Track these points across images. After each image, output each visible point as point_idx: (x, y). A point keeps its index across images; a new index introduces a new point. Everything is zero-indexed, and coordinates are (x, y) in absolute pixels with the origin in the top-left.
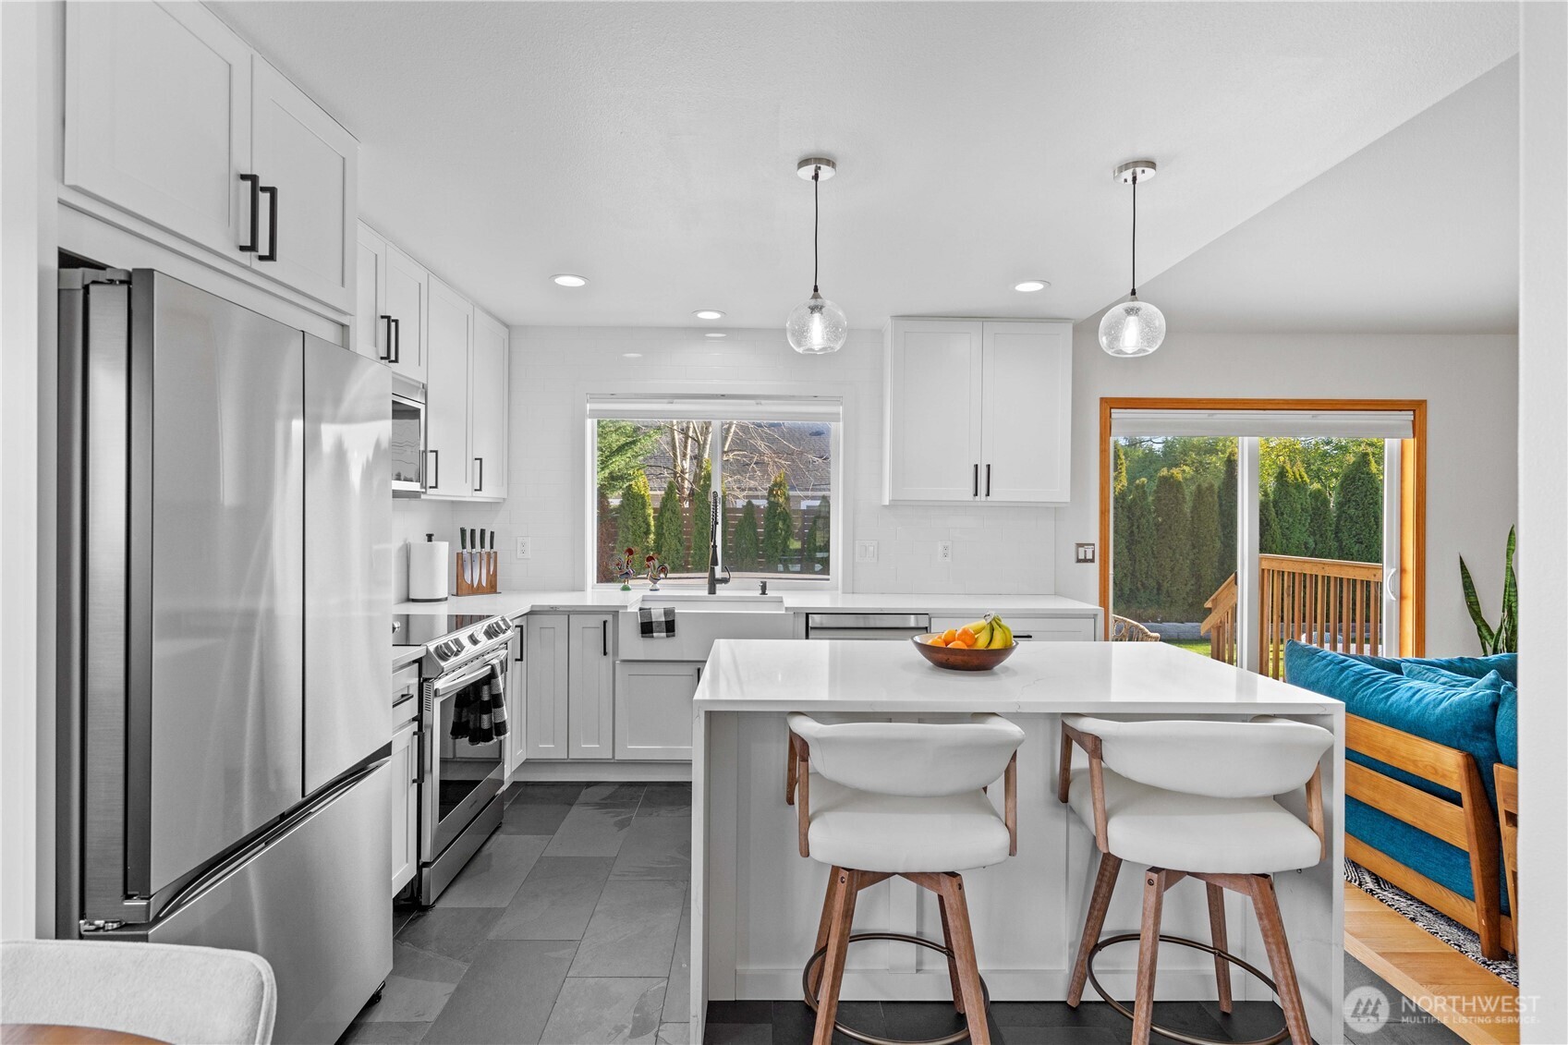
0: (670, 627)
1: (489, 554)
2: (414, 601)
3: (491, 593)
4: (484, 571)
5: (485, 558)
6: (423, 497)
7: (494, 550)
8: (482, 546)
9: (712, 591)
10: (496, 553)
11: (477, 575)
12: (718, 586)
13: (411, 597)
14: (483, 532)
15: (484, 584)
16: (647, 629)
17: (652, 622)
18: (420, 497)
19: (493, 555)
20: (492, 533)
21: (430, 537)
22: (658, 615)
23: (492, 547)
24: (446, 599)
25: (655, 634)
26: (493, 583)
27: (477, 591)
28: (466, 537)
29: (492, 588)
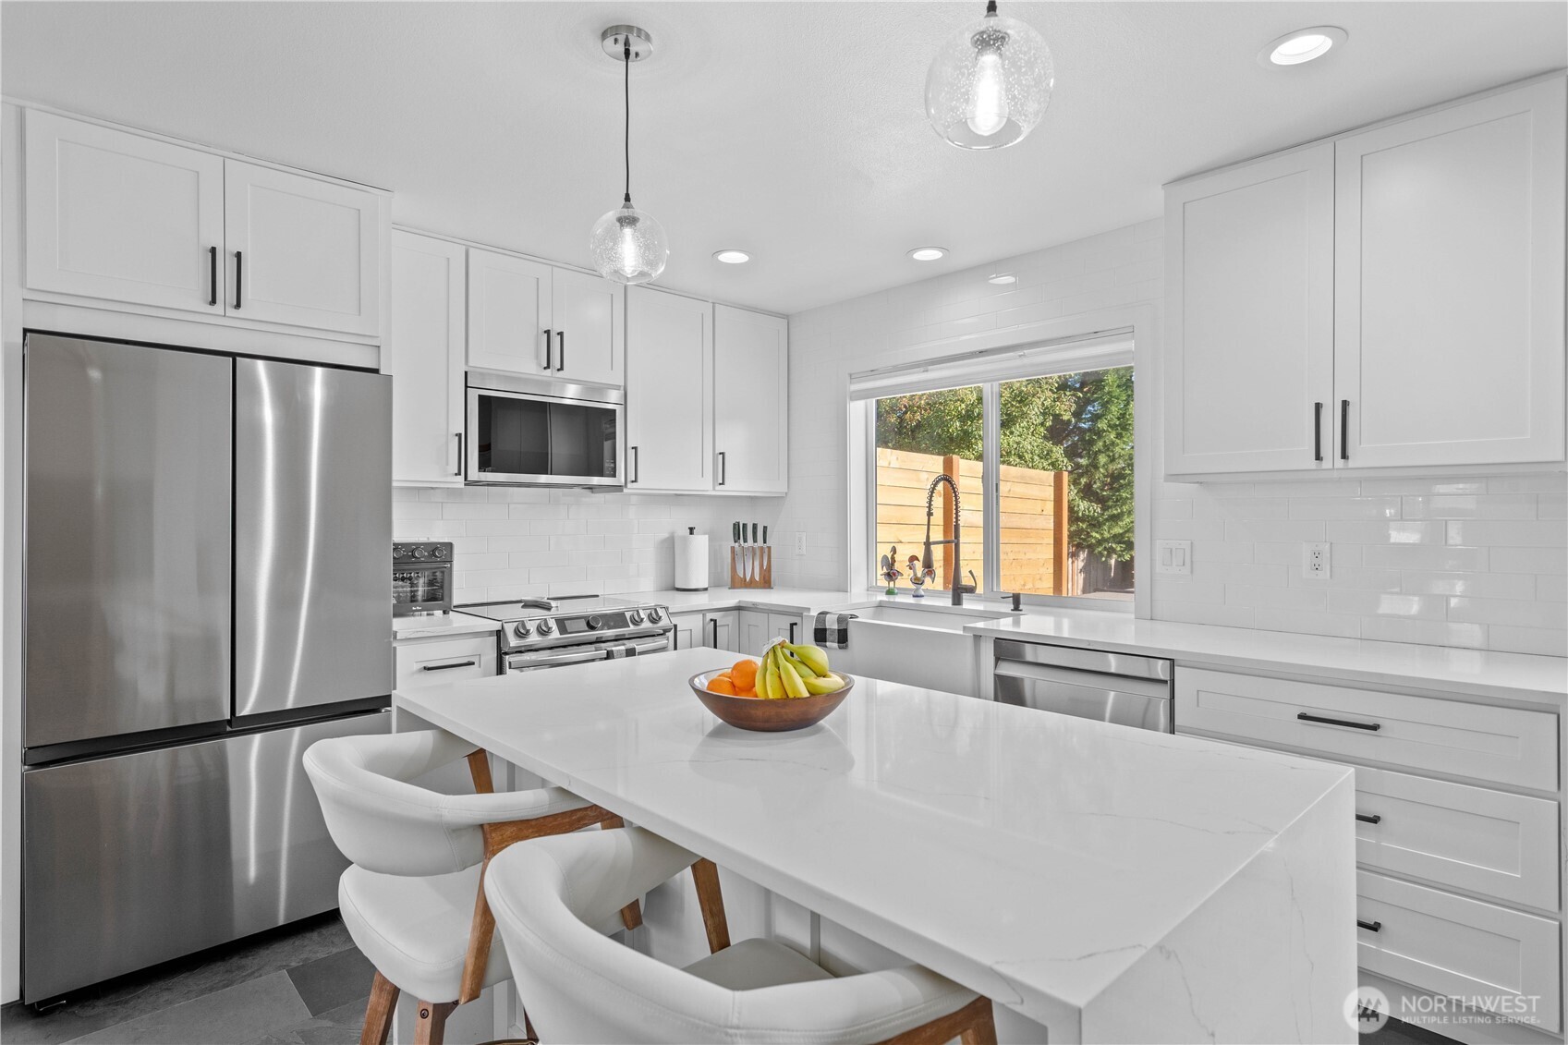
0: (843, 637)
1: (762, 548)
2: (678, 590)
3: (764, 588)
4: (757, 564)
5: (758, 553)
6: (625, 490)
7: (768, 544)
8: (755, 541)
9: (957, 601)
10: (769, 548)
11: (751, 569)
12: (965, 596)
13: (677, 586)
14: (755, 527)
15: (757, 579)
16: (820, 636)
17: (825, 630)
18: (622, 491)
19: (766, 550)
20: (765, 528)
21: (691, 530)
22: (832, 624)
23: (765, 542)
24: (706, 589)
25: (828, 644)
26: (767, 578)
27: (750, 584)
28: (739, 532)
29: (766, 583)
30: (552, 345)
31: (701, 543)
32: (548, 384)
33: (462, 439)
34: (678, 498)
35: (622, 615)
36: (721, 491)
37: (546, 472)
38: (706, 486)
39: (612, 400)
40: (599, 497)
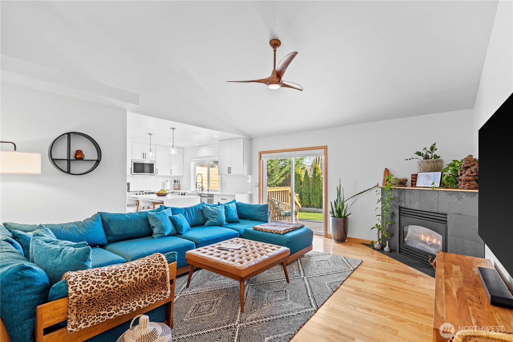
5: (178, 185)
6: (155, 175)
7: (179, 183)
8: (177, 183)
14: (177, 181)
20: (179, 181)
21: (167, 181)
22: (183, 193)
24: (169, 190)
27: (177, 189)
28: (175, 181)
29: (179, 189)
30: (144, 155)
31: (168, 183)
32: (143, 160)
33: (131, 169)
34: (165, 176)
35: (154, 192)
36: (171, 175)
37: (144, 173)
38: (169, 174)
39: (154, 162)
40: (152, 176)
